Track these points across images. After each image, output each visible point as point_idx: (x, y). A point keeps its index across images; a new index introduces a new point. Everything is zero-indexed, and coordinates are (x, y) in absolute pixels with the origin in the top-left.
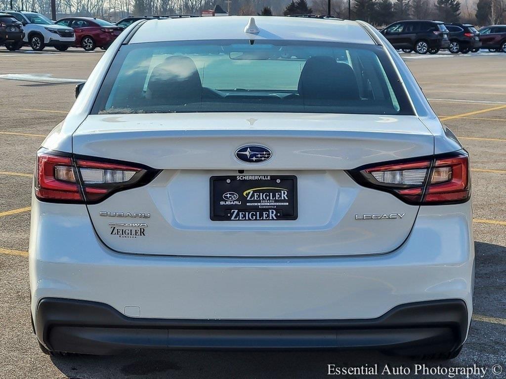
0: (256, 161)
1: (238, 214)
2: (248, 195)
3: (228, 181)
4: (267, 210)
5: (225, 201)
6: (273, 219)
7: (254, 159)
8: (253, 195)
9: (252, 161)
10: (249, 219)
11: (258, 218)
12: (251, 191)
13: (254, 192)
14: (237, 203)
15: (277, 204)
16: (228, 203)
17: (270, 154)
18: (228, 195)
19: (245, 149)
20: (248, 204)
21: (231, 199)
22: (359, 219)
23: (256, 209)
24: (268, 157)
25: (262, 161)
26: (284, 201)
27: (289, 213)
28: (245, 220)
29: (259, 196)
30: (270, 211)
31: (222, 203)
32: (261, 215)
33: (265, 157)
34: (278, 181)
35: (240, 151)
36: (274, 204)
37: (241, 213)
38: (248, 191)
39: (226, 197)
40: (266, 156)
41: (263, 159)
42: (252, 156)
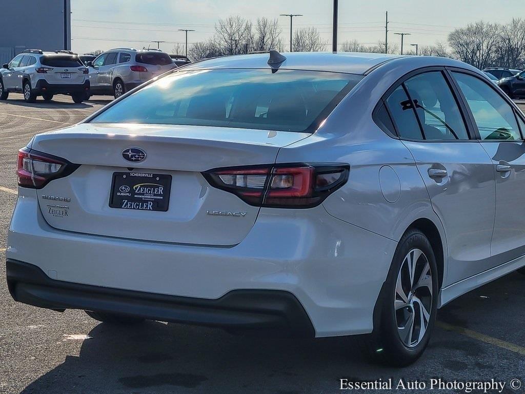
0: (135, 161)
1: (127, 204)
2: (136, 188)
3: (124, 176)
4: (147, 202)
5: (121, 192)
6: (150, 210)
7: (134, 159)
8: (140, 189)
9: (132, 160)
10: (134, 208)
11: (140, 208)
12: (139, 186)
13: (141, 186)
14: (128, 194)
15: (155, 197)
16: (122, 194)
17: (144, 156)
18: (123, 188)
19: (128, 151)
20: (135, 196)
21: (124, 191)
22: (210, 214)
23: (140, 200)
24: (143, 158)
25: (139, 160)
26: (160, 195)
27: (162, 205)
28: (131, 208)
29: (144, 190)
30: (149, 202)
31: (119, 194)
32: (142, 206)
33: (141, 158)
34: (158, 179)
35: (124, 152)
36: (153, 197)
37: (129, 203)
38: (137, 186)
39: (122, 189)
40: (142, 156)
41: (140, 159)
42: (132, 156)
